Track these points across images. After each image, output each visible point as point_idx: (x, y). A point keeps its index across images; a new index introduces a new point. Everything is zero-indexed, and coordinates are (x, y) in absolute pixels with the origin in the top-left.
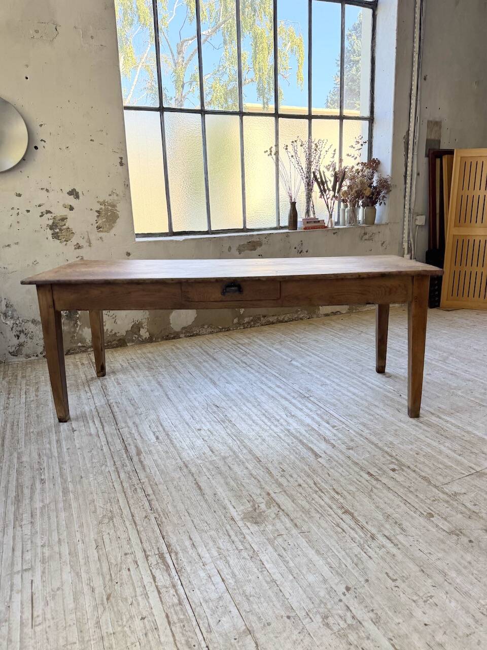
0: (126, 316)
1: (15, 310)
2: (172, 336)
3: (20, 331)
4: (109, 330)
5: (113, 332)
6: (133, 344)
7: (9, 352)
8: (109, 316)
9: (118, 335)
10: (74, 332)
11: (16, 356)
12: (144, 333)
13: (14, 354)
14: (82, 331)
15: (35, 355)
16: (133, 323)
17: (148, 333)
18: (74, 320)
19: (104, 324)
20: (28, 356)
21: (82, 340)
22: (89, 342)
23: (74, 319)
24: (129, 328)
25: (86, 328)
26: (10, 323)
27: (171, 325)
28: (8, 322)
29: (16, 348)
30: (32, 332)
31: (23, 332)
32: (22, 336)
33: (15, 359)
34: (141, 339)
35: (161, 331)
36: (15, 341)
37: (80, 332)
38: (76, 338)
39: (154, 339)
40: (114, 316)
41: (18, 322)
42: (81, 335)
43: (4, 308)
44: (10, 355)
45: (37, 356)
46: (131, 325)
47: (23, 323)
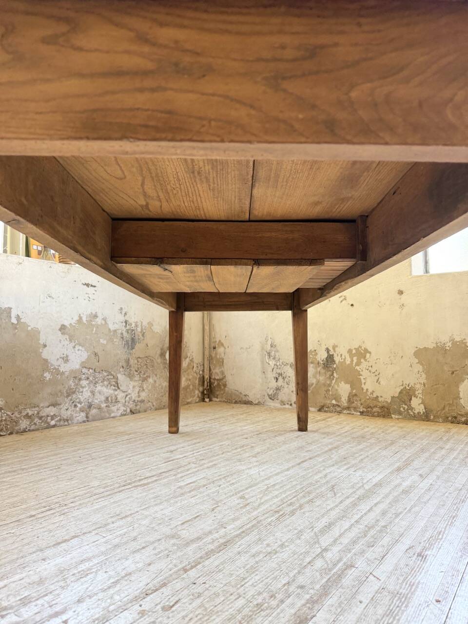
0: (393, 375)
1: (278, 351)
2: (463, 419)
3: (279, 374)
4: (370, 391)
5: (375, 396)
6: (400, 417)
7: (268, 394)
8: (370, 371)
9: (380, 399)
10: (329, 385)
11: (273, 400)
12: (417, 405)
13: (272, 398)
14: (338, 386)
15: (289, 403)
16: (402, 388)
17: (422, 406)
18: (330, 371)
19: (363, 381)
20: (283, 403)
21: (337, 397)
22: (345, 402)
23: (331, 369)
24: (396, 392)
25: (342, 382)
26: (272, 363)
27: (462, 401)
28: (270, 363)
29: (273, 391)
30: (289, 377)
31: (281, 375)
32: (280, 379)
33: (272, 404)
34: (412, 413)
35: (444, 408)
36: (273, 384)
37: (336, 387)
38: (331, 393)
39: (432, 417)
40: (377, 373)
41: (278, 364)
42: (337, 390)
43: (269, 348)
44: (268, 397)
45: (291, 405)
46: (399, 390)
47: (283, 366)
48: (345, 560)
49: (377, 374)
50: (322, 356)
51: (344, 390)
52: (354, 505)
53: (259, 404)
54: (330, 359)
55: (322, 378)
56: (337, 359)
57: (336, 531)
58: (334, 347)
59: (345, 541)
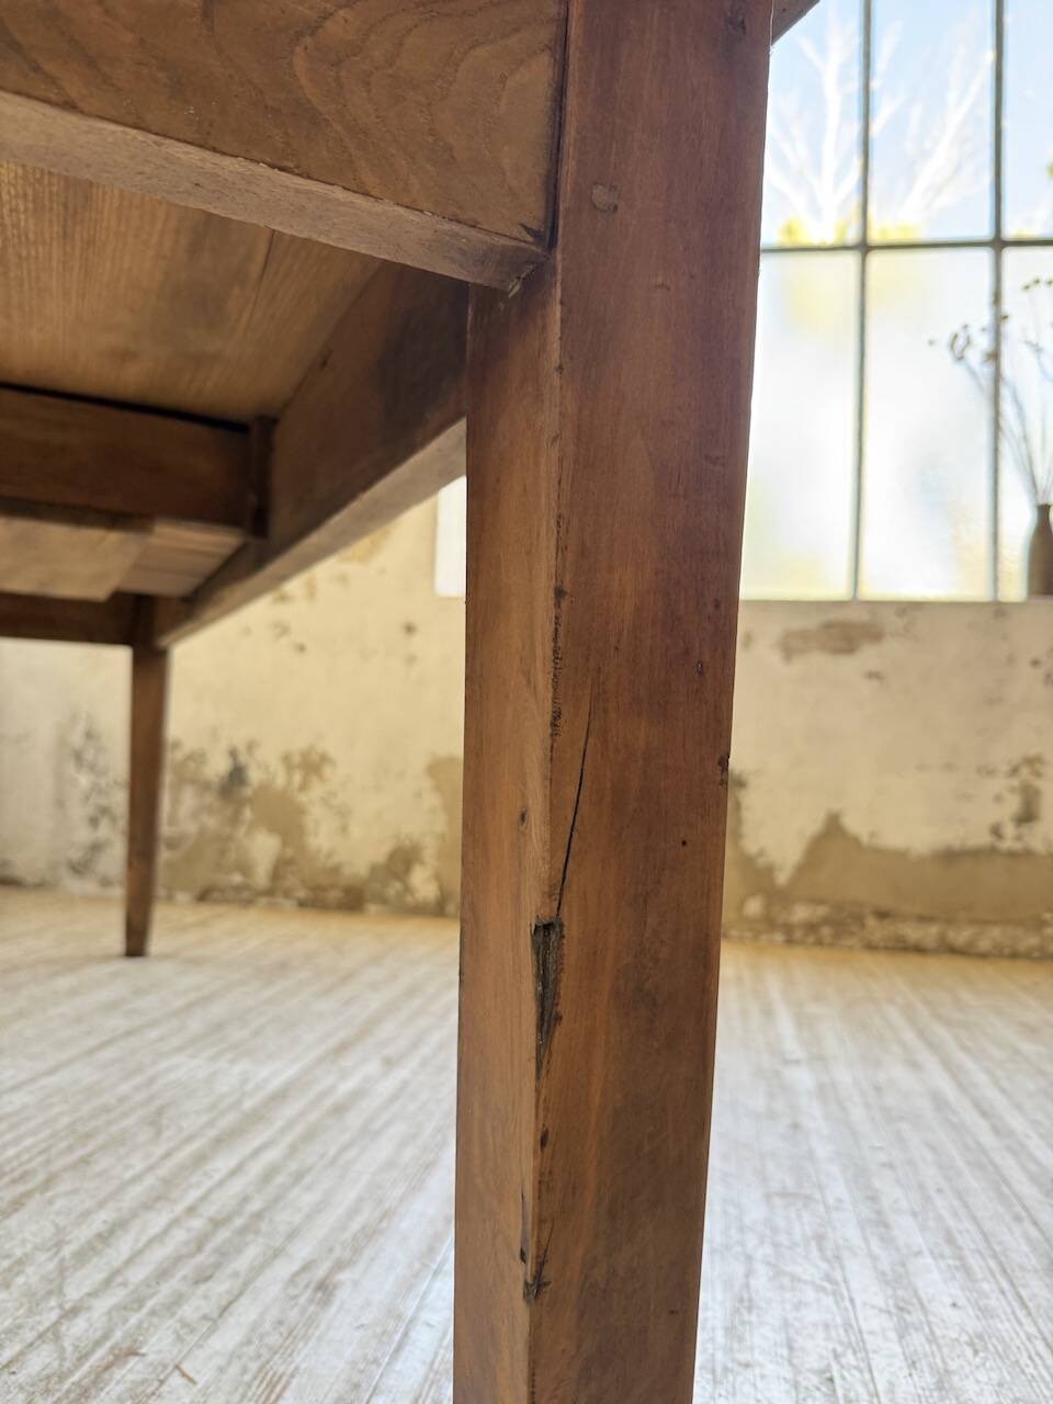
0: (378, 814)
3: (104, 810)
5: (334, 861)
7: (69, 860)
9: (344, 871)
10: (231, 839)
11: (81, 875)
12: (423, 884)
13: (79, 869)
14: (252, 840)
16: (394, 844)
17: (434, 884)
18: (235, 802)
20: (108, 883)
21: (245, 868)
22: (263, 878)
23: (238, 799)
24: (380, 854)
26: (84, 780)
29: (84, 853)
31: (109, 813)
32: (106, 823)
33: (78, 884)
34: (409, 901)
36: (84, 835)
37: (246, 842)
38: (231, 856)
39: (449, 910)
40: (345, 809)
42: (247, 850)
43: (79, 740)
44: (67, 868)
48: (118, 1335)
49: (343, 814)
50: (218, 766)
51: (263, 848)
52: (200, 1159)
53: (41, 886)
54: (237, 775)
55: (212, 822)
56: (255, 776)
57: (124, 1246)
58: (251, 746)
59: (137, 1275)
